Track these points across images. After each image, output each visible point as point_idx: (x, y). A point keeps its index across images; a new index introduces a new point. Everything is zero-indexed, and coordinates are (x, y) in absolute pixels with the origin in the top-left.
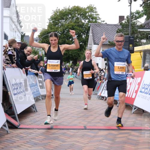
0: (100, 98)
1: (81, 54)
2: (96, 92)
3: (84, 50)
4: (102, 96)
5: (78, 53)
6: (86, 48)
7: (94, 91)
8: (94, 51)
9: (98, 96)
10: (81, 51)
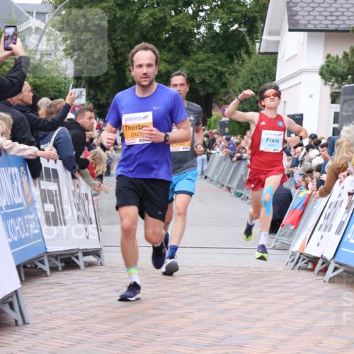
0: (301, 264)
1: (230, 74)
2: (284, 239)
3: (244, 56)
4: (307, 256)
5: (220, 68)
6: (254, 49)
7: (277, 236)
8: (287, 60)
9: (294, 254)
10: (232, 62)
